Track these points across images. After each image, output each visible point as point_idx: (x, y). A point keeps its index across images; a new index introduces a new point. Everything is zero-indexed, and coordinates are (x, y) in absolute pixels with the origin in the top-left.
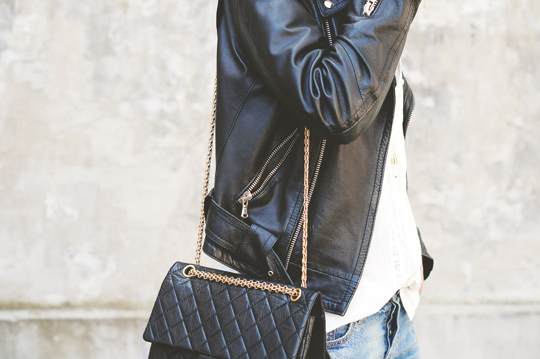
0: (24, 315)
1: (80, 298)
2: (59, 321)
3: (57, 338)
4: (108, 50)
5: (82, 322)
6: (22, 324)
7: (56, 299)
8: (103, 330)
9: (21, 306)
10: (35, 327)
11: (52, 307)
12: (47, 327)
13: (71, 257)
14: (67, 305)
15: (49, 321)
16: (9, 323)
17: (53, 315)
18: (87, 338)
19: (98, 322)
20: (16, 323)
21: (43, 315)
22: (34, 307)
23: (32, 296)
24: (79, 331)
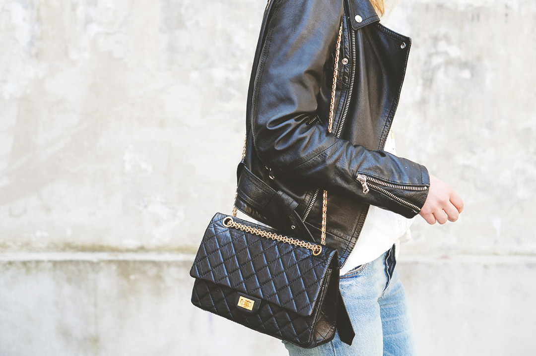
0: (105, 256)
1: (153, 243)
2: (135, 262)
3: (132, 277)
4: (181, 24)
5: (154, 263)
6: (102, 264)
7: (132, 243)
8: (173, 271)
9: (101, 249)
10: (114, 267)
11: (128, 251)
12: (125, 268)
13: (146, 207)
14: (142, 249)
15: (126, 262)
16: (91, 263)
17: (129, 257)
18: (159, 277)
19: (169, 264)
20: (98, 263)
21: (121, 257)
22: (113, 250)
23: (111, 240)
24: (152, 271)
